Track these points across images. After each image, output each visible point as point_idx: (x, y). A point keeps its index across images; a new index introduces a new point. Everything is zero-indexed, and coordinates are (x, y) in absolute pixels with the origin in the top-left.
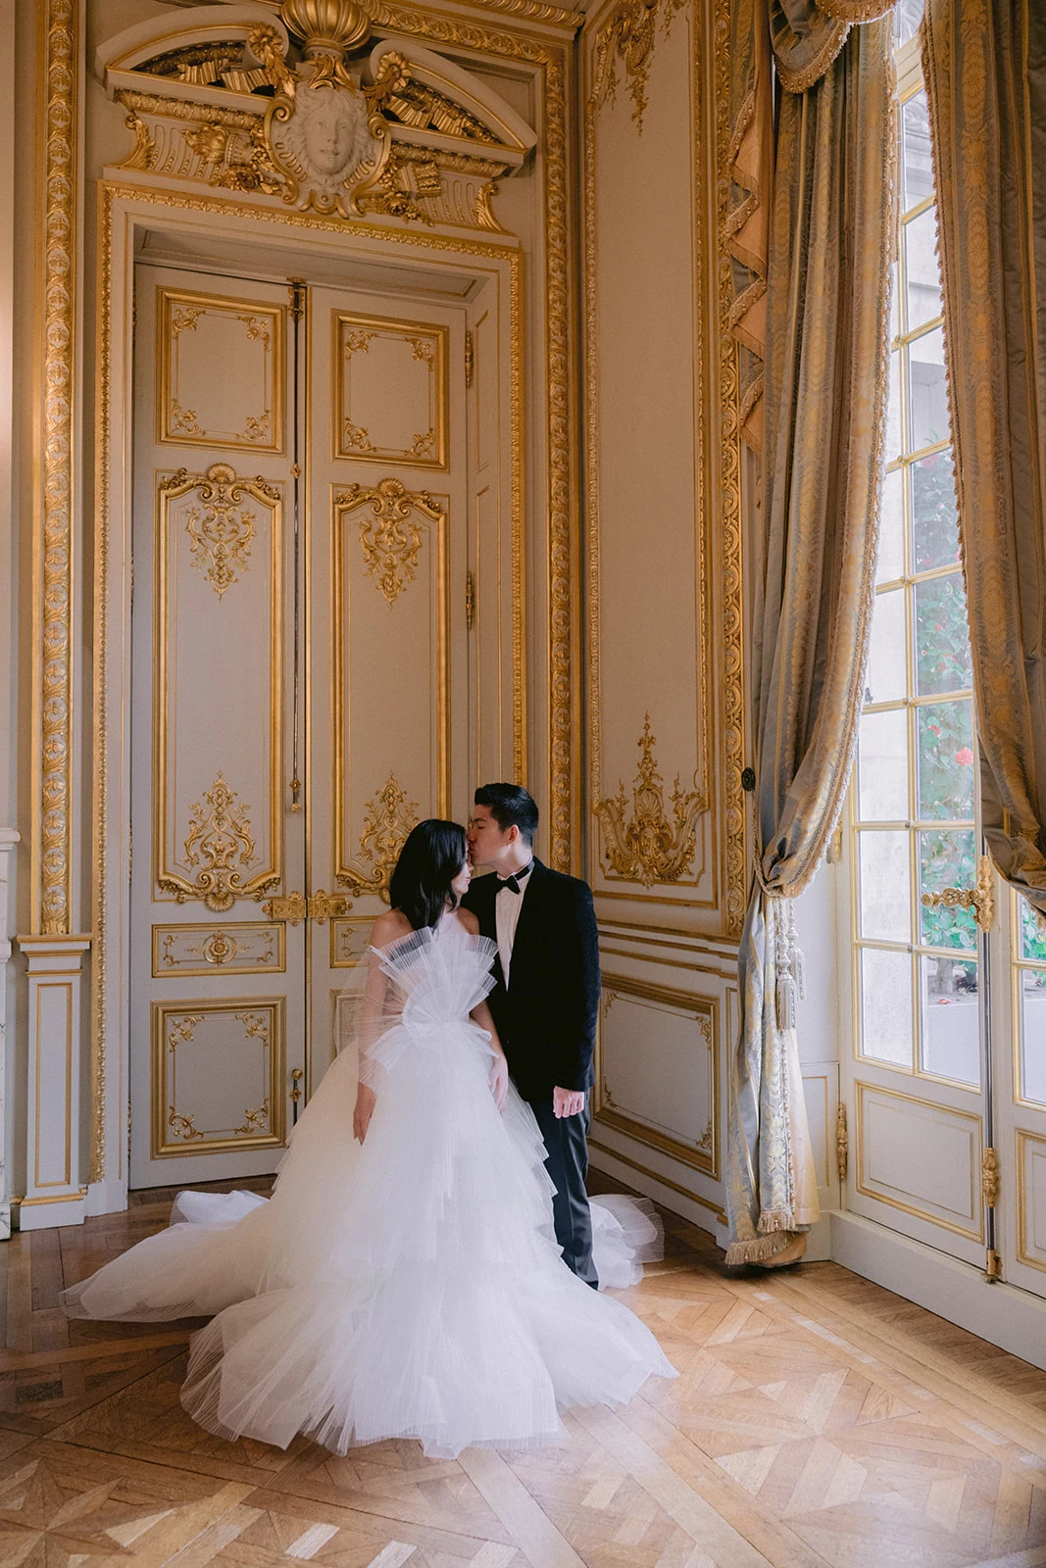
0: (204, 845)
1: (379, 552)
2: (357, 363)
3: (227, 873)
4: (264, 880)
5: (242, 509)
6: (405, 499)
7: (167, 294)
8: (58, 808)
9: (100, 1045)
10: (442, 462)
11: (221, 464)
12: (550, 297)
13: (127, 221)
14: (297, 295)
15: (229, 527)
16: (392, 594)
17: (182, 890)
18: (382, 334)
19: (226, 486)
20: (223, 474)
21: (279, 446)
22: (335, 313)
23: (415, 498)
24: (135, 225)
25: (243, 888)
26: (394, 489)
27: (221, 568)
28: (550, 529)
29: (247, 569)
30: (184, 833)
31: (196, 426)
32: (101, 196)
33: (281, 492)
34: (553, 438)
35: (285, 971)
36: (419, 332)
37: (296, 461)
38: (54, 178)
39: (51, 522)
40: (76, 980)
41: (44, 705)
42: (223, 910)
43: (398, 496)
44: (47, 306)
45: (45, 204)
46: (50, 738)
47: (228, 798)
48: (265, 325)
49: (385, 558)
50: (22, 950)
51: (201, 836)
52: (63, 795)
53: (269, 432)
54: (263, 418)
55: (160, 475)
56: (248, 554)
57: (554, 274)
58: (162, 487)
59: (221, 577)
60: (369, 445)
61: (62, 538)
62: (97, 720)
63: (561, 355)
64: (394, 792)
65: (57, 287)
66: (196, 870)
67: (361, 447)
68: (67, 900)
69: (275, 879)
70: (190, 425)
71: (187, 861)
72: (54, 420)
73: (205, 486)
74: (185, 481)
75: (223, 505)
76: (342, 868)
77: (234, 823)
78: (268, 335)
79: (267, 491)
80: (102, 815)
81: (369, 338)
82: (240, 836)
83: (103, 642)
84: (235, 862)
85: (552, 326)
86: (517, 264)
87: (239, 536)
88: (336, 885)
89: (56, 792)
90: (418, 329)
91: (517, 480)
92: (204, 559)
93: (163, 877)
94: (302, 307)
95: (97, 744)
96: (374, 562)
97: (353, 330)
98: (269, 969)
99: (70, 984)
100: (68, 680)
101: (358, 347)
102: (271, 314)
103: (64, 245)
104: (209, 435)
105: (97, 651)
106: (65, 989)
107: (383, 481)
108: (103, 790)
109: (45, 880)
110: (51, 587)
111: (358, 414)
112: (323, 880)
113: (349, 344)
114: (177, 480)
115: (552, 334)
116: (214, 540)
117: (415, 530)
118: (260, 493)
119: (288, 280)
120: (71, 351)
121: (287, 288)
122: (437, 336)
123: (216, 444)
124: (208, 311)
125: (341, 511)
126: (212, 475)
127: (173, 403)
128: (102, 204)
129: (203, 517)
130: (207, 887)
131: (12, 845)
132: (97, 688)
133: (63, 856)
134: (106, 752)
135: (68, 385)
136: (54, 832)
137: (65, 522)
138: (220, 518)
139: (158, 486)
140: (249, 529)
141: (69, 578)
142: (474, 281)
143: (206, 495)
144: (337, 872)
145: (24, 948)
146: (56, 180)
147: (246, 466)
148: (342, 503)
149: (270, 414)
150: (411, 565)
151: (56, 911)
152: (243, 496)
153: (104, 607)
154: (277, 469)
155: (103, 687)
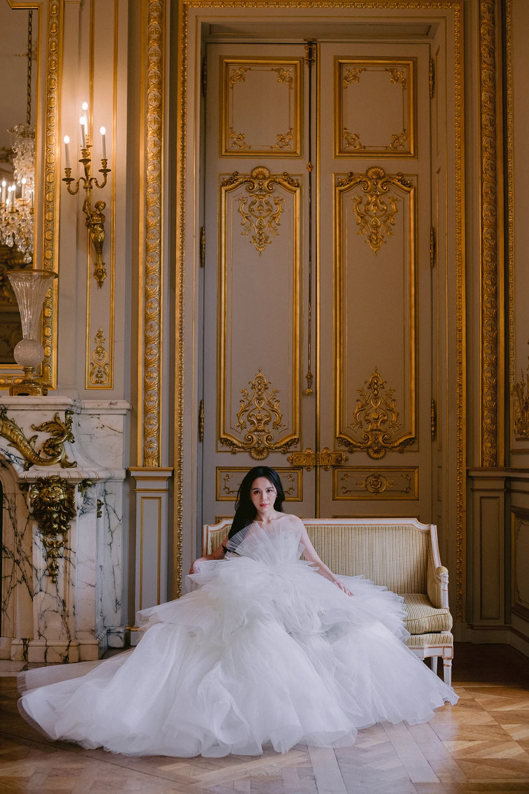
0: (249, 416)
1: (367, 217)
2: (351, 90)
3: (264, 435)
4: (288, 440)
5: (275, 195)
6: (384, 178)
7: (226, 60)
8: (153, 390)
9: (179, 537)
10: (412, 153)
11: (260, 167)
12: (482, 31)
13: (197, 22)
14: (310, 49)
15: (266, 207)
16: (376, 245)
17: (234, 444)
18: (370, 68)
19: (263, 181)
20: (261, 173)
21: (298, 152)
22: (336, 58)
23: (393, 179)
24: (202, 23)
25: (274, 445)
26: (377, 174)
27: (260, 235)
28: (482, 195)
29: (277, 234)
30: (237, 408)
31: (244, 143)
32: (181, 8)
33: (300, 182)
34: (484, 130)
35: (302, 501)
36: (395, 64)
37: (310, 160)
38: (152, 3)
39: (150, 213)
40: (164, 496)
41: (146, 326)
42: (261, 459)
43: (380, 178)
44: (148, 82)
45: (147, 20)
46: (149, 346)
47: (265, 385)
48: (289, 72)
49: (372, 221)
50: (132, 475)
51: (248, 410)
52: (156, 381)
53: (292, 143)
54: (288, 134)
55: (222, 177)
56: (278, 224)
57: (484, 15)
58: (223, 185)
59: (260, 240)
60: (360, 145)
61: (156, 223)
62: (177, 335)
63: (489, 72)
64: (378, 381)
65: (154, 69)
66: (245, 432)
67: (355, 147)
68: (159, 446)
69: (295, 439)
70: (240, 143)
71: (239, 426)
72: (152, 150)
73: (249, 181)
74: (237, 180)
75: (262, 193)
76: (340, 433)
77: (269, 401)
78: (291, 78)
79: (291, 182)
80: (180, 394)
81: (360, 72)
82: (273, 411)
83: (182, 286)
84: (269, 428)
85: (483, 51)
86: (459, 11)
87: (273, 213)
88: (337, 445)
89: (152, 379)
90: (394, 62)
91: (459, 162)
92: (250, 230)
93: (223, 436)
94: (314, 58)
95: (177, 350)
96: (364, 224)
97: (347, 68)
98: (292, 499)
99: (160, 498)
100: (160, 310)
101: (353, 79)
102: (293, 64)
103: (158, 43)
104: (253, 148)
105: (178, 292)
106: (157, 501)
107: (370, 169)
108: (181, 379)
109: (146, 434)
110: (150, 254)
111: (351, 125)
112: (327, 441)
113: (346, 78)
114: (232, 179)
115: (483, 57)
116: (256, 217)
117: (393, 200)
118: (286, 183)
119: (305, 40)
120: (162, 107)
121: (303, 46)
122: (409, 65)
123: (258, 154)
124: (252, 68)
125: (341, 191)
126: (254, 174)
127: (230, 130)
128: (181, 14)
129: (249, 203)
130: (252, 443)
131: (125, 411)
132: (178, 315)
133: (156, 419)
134: (183, 355)
135: (160, 128)
136: (150, 404)
137: (158, 212)
138: (261, 202)
139: (220, 184)
140: (279, 208)
141: (161, 247)
142: (430, 26)
143: (250, 188)
144: (337, 436)
145: (133, 474)
146: (153, 4)
147: (278, 166)
148: (341, 186)
149: (293, 131)
150: (390, 225)
151: (152, 452)
152: (275, 186)
153: (182, 264)
154: (297, 167)
155: (181, 314)
